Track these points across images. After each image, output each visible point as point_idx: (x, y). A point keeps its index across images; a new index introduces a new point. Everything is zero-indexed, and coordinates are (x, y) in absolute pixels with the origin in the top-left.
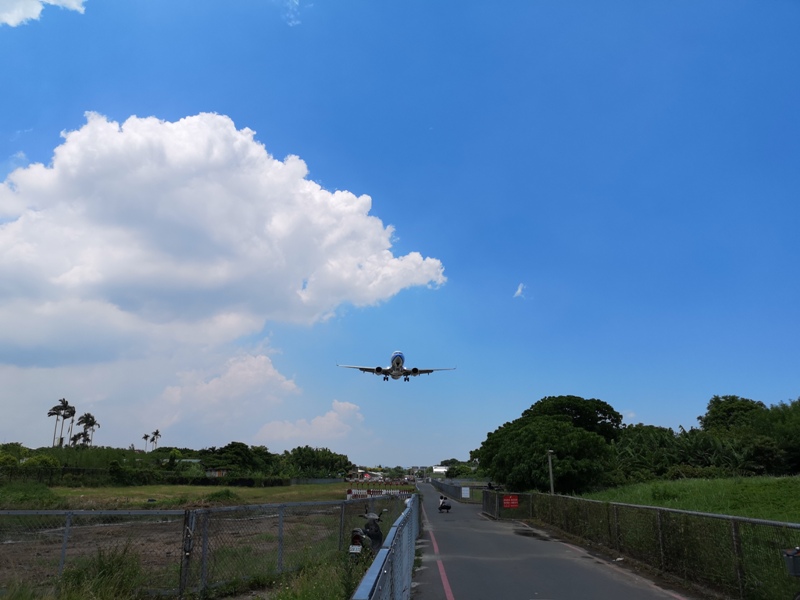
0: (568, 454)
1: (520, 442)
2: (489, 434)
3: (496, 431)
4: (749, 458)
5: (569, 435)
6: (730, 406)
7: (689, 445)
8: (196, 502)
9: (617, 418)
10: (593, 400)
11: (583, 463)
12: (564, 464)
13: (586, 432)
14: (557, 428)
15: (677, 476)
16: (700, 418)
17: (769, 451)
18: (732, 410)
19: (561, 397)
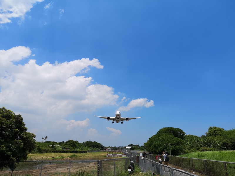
0: (173, 144)
1: (160, 141)
2: (149, 138)
3: (151, 138)
4: (222, 145)
6: (215, 129)
7: (205, 142)
8: (67, 158)
9: (184, 133)
10: (177, 128)
11: (177, 147)
12: (173, 147)
13: (178, 138)
14: (170, 137)
15: (203, 150)
16: (206, 133)
17: (227, 143)
18: (215, 131)
19: (168, 128)
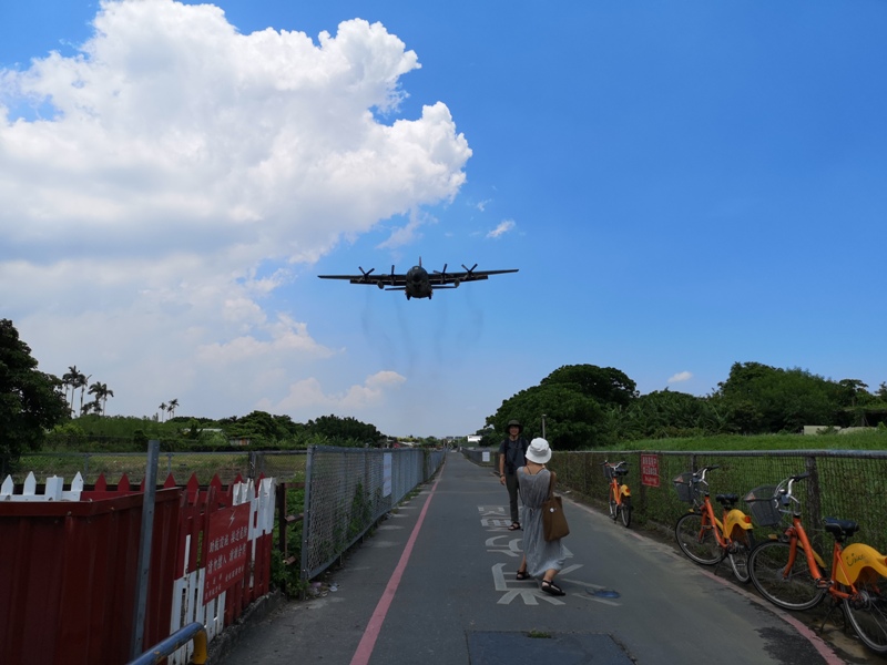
0: (566, 418)
1: (526, 408)
2: (505, 402)
3: (511, 399)
4: (730, 420)
5: (568, 402)
6: (750, 372)
7: (679, 409)
9: (631, 385)
10: (608, 369)
11: (578, 425)
13: (584, 399)
16: (720, 384)
17: (748, 414)
18: (750, 377)
19: (577, 366)
